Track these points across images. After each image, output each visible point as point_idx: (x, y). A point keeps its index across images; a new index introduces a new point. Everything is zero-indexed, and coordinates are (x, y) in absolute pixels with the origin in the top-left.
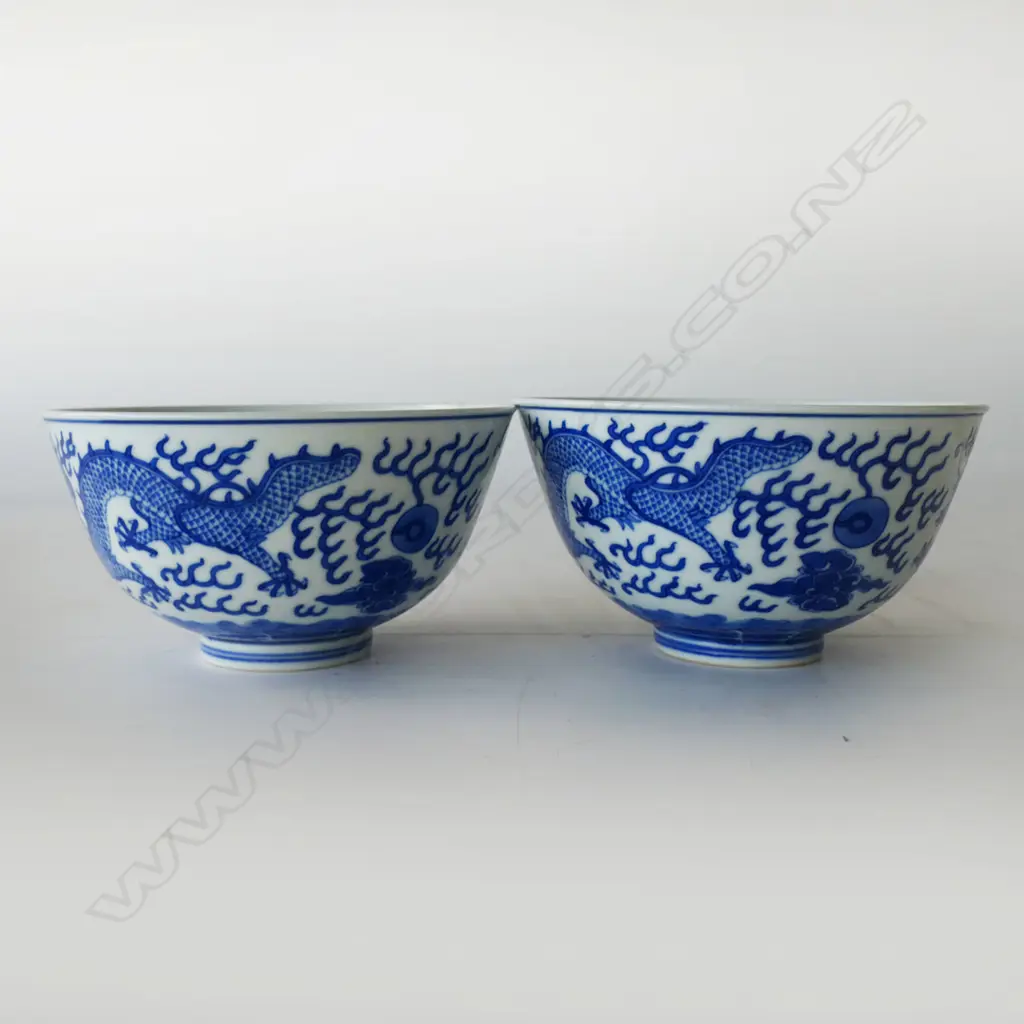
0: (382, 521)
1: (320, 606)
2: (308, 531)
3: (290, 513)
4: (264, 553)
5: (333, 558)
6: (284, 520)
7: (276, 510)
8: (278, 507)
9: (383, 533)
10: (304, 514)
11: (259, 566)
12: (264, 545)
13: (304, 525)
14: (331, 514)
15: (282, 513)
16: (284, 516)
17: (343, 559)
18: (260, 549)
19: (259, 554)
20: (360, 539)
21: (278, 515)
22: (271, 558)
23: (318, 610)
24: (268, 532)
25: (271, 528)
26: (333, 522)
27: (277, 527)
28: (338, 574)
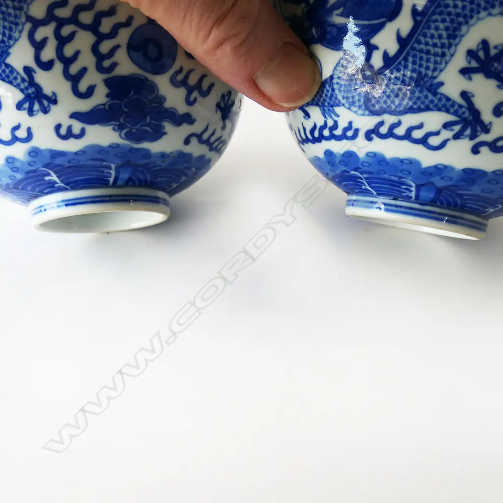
0: (113, 34)
1: (77, 126)
2: (45, 41)
3: (24, 24)
4: (12, 70)
5: (74, 69)
6: (20, 32)
7: (11, 22)
8: (12, 19)
9: (118, 47)
10: (37, 24)
11: (10, 83)
12: (10, 60)
13: (39, 36)
14: (61, 23)
15: (17, 24)
16: (20, 28)
17: (84, 71)
18: (7, 66)
19: (7, 71)
20: (95, 49)
21: (13, 26)
22: (18, 73)
23: (76, 130)
24: (10, 47)
25: (11, 42)
26: (66, 31)
27: (16, 40)
28: (83, 87)
